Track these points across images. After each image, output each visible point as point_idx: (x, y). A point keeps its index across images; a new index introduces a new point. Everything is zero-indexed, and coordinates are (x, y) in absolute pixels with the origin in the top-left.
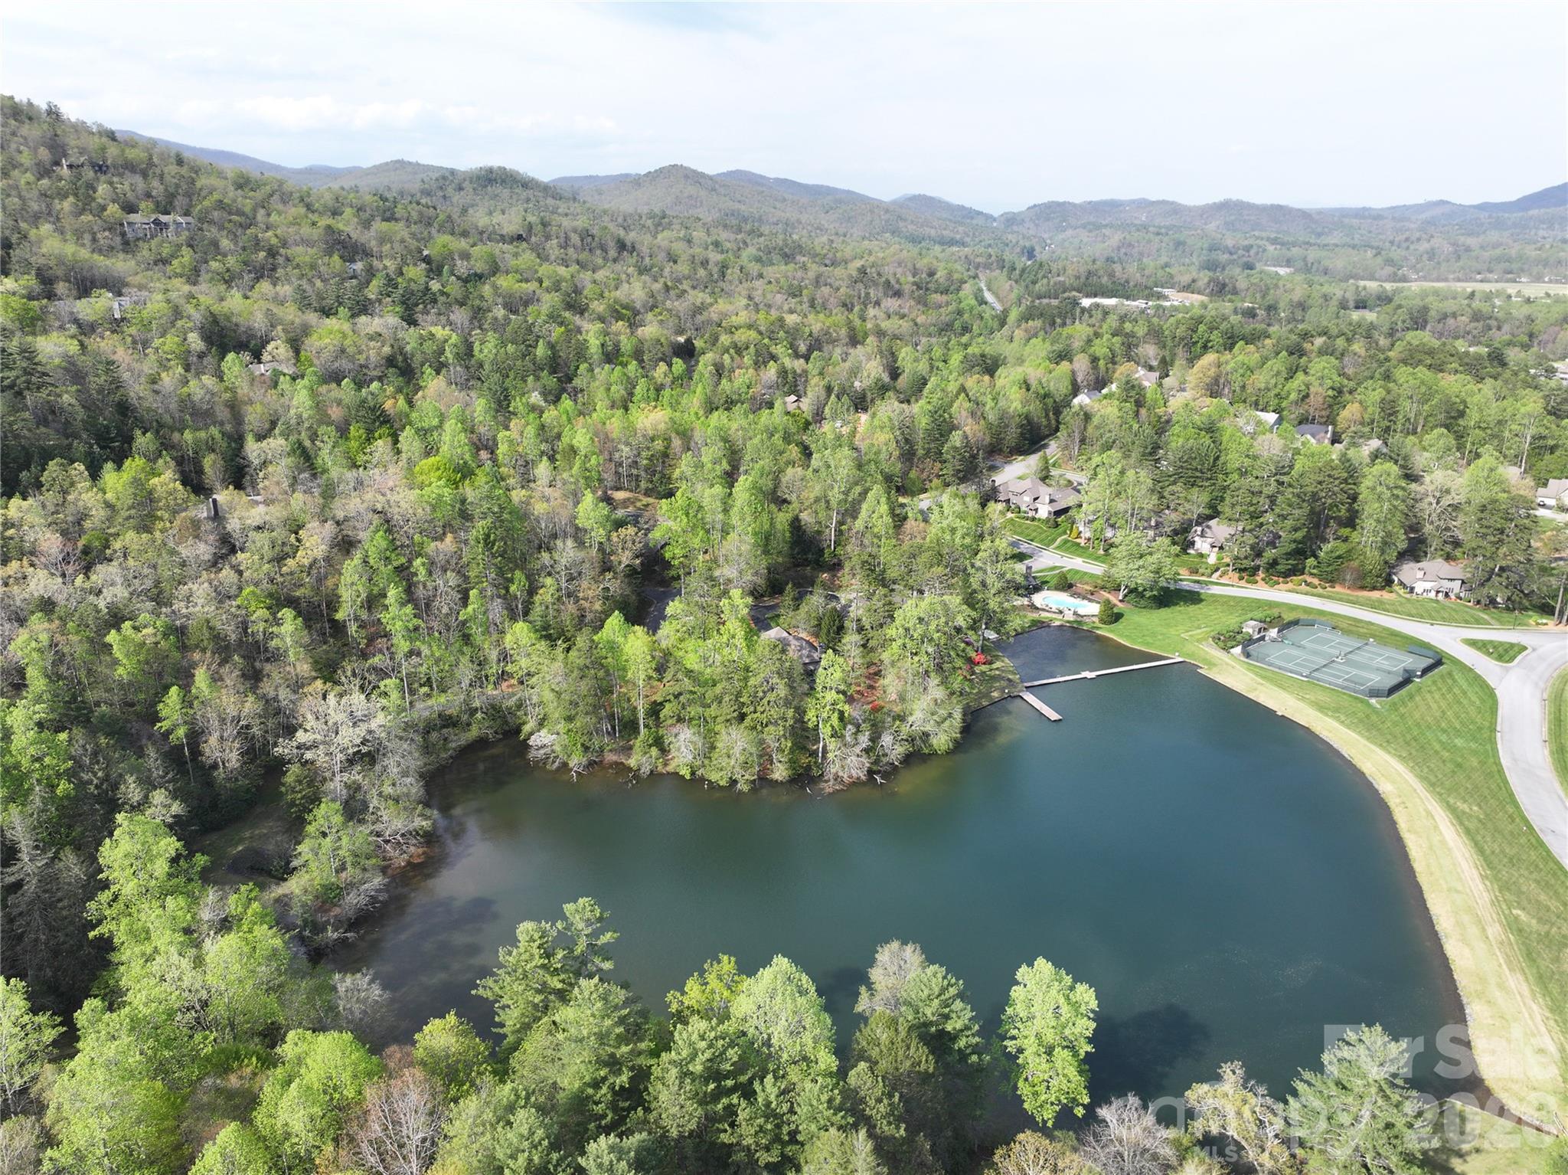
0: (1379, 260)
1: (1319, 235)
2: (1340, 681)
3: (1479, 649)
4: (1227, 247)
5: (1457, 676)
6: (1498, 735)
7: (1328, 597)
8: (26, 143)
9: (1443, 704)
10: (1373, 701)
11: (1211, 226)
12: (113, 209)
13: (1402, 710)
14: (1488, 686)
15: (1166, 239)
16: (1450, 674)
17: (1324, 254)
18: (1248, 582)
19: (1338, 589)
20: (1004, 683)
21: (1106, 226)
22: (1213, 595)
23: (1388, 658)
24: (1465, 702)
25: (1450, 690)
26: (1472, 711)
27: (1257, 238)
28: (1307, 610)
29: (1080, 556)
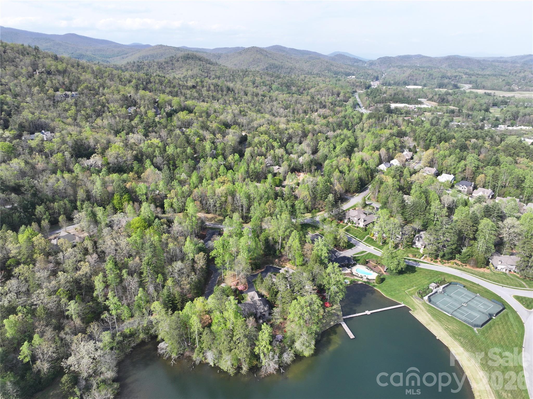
0: (504, 82)
1: (483, 69)
2: (464, 318)
3: (520, 301)
4: (448, 76)
5: (510, 315)
6: (523, 349)
7: (464, 271)
8: (25, 65)
9: (503, 331)
10: (475, 329)
11: (444, 66)
12: (51, 91)
13: (486, 335)
14: (522, 321)
15: (426, 73)
16: (507, 314)
17: (483, 79)
18: (434, 262)
19: (468, 267)
20: (336, 317)
21: (405, 66)
22: (421, 269)
23: (484, 304)
24: (511, 330)
25: (506, 323)
26: (514, 335)
27: (459, 72)
28: (455, 277)
29: (373, 245)
